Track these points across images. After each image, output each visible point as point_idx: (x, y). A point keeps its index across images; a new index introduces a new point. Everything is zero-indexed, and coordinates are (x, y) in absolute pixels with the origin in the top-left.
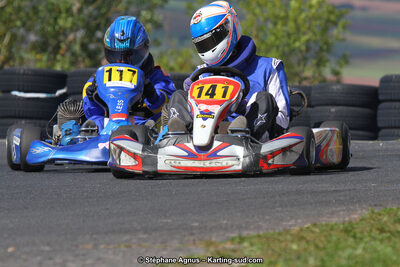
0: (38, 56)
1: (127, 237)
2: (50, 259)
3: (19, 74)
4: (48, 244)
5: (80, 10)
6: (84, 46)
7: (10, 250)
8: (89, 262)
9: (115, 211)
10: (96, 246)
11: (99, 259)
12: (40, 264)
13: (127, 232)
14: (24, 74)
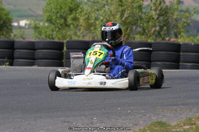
0: (141, 37)
1: (176, 107)
2: (145, 115)
3: (133, 43)
4: (144, 110)
5: (158, 18)
6: (159, 33)
7: (129, 112)
8: (160, 117)
9: (171, 97)
10: (163, 111)
11: (164, 116)
12: (141, 117)
13: (175, 105)
14: (135, 43)
